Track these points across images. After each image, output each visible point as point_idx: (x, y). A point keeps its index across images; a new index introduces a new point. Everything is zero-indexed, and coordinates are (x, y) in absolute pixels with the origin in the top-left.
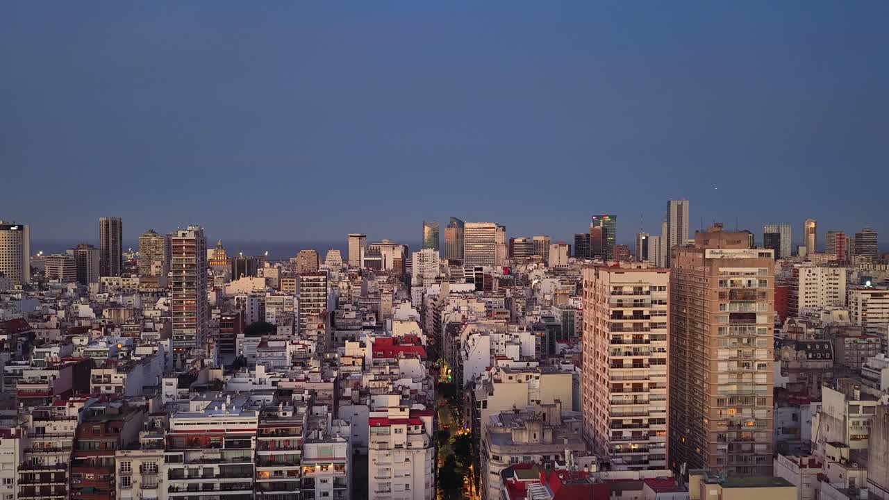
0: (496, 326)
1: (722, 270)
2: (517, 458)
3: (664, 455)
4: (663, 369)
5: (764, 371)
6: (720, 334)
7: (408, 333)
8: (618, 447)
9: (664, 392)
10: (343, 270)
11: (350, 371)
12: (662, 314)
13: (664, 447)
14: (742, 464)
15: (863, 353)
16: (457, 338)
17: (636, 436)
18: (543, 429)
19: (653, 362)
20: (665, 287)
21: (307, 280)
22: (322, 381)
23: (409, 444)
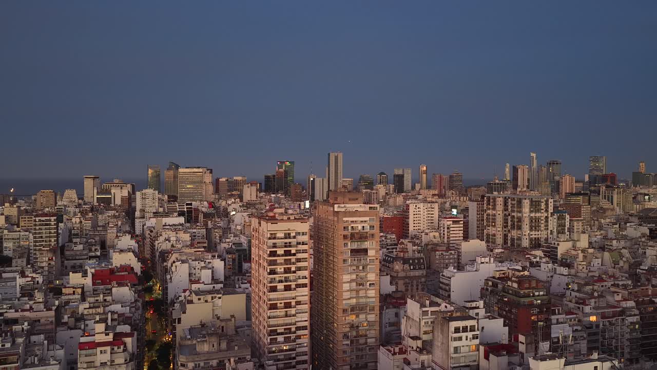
0: (195, 254)
1: (345, 219)
2: (199, 364)
3: (306, 352)
4: (306, 291)
5: (373, 288)
6: (344, 264)
7: (123, 264)
8: (274, 349)
9: (306, 307)
10: (79, 206)
11: (70, 299)
12: (305, 251)
13: (307, 346)
14: (360, 353)
15: (447, 261)
16: (165, 264)
17: (287, 340)
18: (220, 340)
19: (298, 286)
20: (306, 232)
21: (40, 221)
22: (45, 310)
23: (112, 361)
